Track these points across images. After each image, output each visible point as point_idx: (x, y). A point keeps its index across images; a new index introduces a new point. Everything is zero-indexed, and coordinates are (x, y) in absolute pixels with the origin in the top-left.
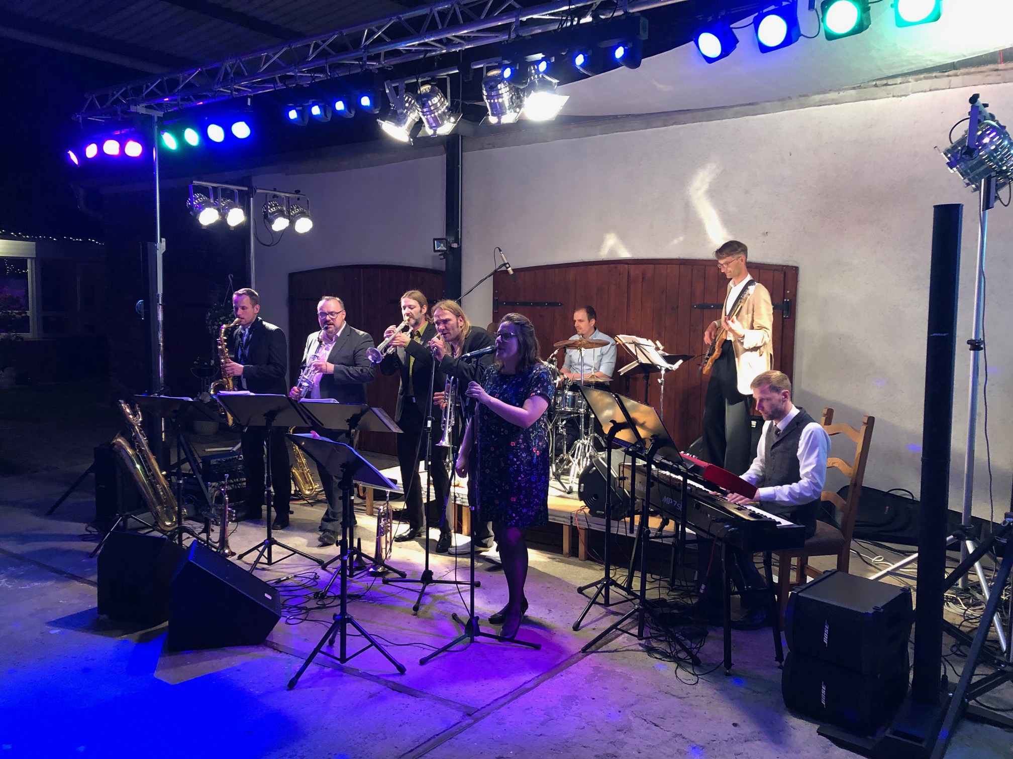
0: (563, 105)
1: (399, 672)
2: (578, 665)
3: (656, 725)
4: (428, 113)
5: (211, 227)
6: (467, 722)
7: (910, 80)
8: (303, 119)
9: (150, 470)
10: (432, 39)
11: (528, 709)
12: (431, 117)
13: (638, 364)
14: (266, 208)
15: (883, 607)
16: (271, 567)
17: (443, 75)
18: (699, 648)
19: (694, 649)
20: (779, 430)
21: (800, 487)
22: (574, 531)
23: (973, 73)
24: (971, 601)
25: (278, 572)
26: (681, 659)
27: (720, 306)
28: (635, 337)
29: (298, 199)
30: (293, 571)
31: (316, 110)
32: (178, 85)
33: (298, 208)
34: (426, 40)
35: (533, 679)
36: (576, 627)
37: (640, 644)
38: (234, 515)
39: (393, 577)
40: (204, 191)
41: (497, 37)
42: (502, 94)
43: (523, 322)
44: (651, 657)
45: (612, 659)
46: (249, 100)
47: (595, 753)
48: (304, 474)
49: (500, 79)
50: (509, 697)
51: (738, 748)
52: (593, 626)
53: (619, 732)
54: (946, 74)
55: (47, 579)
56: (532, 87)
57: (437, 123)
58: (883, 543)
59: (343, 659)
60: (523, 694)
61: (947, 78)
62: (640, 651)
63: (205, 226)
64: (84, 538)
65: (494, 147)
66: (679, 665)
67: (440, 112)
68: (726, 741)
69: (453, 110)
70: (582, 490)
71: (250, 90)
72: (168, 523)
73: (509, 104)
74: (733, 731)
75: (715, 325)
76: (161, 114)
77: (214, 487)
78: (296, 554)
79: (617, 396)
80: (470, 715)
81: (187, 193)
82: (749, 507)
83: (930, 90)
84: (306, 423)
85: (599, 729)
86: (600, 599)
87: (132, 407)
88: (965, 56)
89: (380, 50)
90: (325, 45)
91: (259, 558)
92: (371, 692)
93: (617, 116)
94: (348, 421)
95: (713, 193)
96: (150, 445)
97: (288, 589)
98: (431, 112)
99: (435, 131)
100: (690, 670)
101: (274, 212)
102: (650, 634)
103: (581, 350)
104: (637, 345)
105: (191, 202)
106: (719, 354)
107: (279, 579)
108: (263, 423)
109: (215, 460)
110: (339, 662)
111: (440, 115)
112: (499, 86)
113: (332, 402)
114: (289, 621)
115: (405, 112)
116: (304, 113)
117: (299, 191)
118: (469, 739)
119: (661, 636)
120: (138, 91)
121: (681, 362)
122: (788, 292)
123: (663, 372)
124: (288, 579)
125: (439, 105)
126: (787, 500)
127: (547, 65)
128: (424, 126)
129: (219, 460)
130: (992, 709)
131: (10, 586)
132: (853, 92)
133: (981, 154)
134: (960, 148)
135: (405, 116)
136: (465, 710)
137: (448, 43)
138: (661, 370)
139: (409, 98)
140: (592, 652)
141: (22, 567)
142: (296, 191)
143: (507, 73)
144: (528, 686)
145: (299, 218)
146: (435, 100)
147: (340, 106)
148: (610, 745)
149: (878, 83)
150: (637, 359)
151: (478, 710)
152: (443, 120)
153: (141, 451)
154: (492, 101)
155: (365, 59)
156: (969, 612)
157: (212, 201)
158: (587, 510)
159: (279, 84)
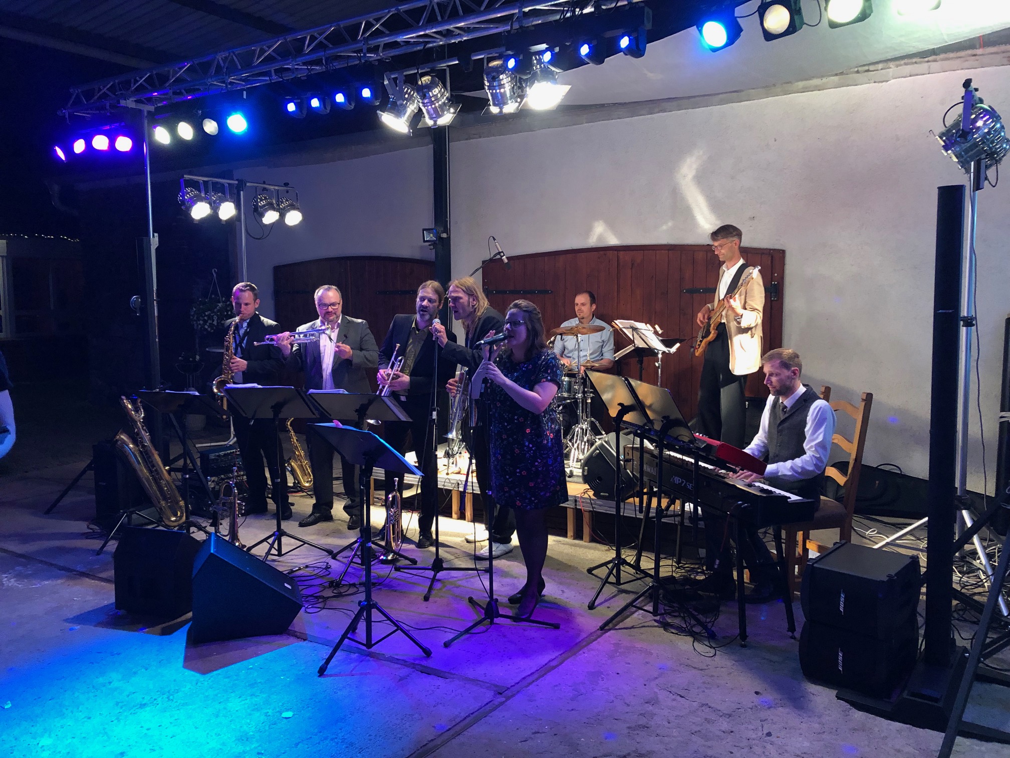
0: (564, 94)
1: (425, 655)
2: (598, 643)
3: (681, 697)
4: (429, 104)
5: (203, 221)
6: (498, 700)
7: (891, 66)
8: (301, 112)
9: (153, 466)
10: (434, 30)
11: (557, 686)
12: (432, 107)
13: (633, 348)
14: (257, 203)
15: (896, 574)
16: (281, 559)
17: (443, 65)
18: (714, 622)
19: (708, 623)
20: (786, 407)
21: (802, 462)
22: (578, 513)
23: (952, 58)
24: (965, 569)
25: (287, 563)
26: (697, 633)
27: (713, 290)
28: (633, 322)
29: (287, 192)
30: (304, 561)
31: (315, 103)
32: (168, 79)
33: (287, 200)
34: (427, 32)
35: (557, 657)
36: (591, 607)
37: (655, 621)
38: (244, 508)
39: (404, 564)
40: (195, 185)
41: (497, 28)
42: (504, 84)
43: (530, 309)
44: (667, 632)
45: (629, 636)
46: (245, 93)
47: (628, 725)
48: (302, 465)
49: (503, 69)
50: (536, 676)
51: (763, 714)
52: (607, 604)
53: (647, 704)
54: (926, 59)
55: (57, 577)
56: (533, 78)
57: (437, 114)
58: (874, 517)
59: (369, 645)
60: (549, 671)
61: (927, 64)
62: (655, 626)
63: (197, 220)
64: (87, 536)
65: (480, 137)
66: (695, 639)
67: (440, 103)
68: (751, 709)
69: (453, 100)
70: (586, 473)
71: (244, 83)
72: (173, 519)
73: (510, 93)
74: (756, 699)
75: (709, 308)
76: (152, 108)
77: (213, 481)
78: (306, 545)
79: (627, 380)
80: (501, 694)
81: (178, 186)
82: (757, 484)
83: (910, 76)
84: (314, 414)
85: (627, 702)
86: (612, 579)
87: (134, 403)
88: (946, 42)
89: (379, 42)
90: (321, 38)
91: (270, 550)
92: (401, 675)
93: (604, 104)
94: (356, 411)
95: (701, 179)
96: (152, 441)
97: (302, 579)
98: (432, 103)
99: (435, 122)
100: (707, 643)
101: (264, 206)
102: (664, 610)
103: (577, 336)
104: (635, 329)
105: (183, 196)
106: (715, 335)
107: (292, 570)
108: (270, 414)
109: (213, 454)
110: (364, 648)
111: (440, 106)
112: (501, 77)
113: (341, 392)
114: (308, 610)
115: (405, 103)
116: (303, 105)
117: (288, 184)
118: (504, 717)
119: (673, 612)
120: (126, 85)
121: (678, 345)
122: (776, 275)
123: (660, 356)
124: (300, 569)
125: (439, 95)
126: (790, 473)
127: (552, 55)
128: (424, 117)
129: (217, 454)
130: (996, 669)
131: (20, 586)
132: (836, 78)
133: (975, 136)
134: (954, 131)
135: (405, 107)
136: (495, 689)
137: (449, 34)
138: (658, 353)
139: (408, 89)
140: (610, 630)
141: (28, 566)
142: (285, 184)
143: (511, 63)
144: (553, 664)
145: (289, 211)
146: (436, 91)
147: (340, 98)
148: (640, 716)
149: (860, 69)
150: (634, 343)
151: (508, 688)
152: (443, 111)
153: (144, 446)
154: (494, 91)
155: (365, 51)
156: (965, 579)
157: (203, 195)
158: (591, 493)
159: (274, 77)
